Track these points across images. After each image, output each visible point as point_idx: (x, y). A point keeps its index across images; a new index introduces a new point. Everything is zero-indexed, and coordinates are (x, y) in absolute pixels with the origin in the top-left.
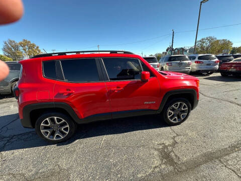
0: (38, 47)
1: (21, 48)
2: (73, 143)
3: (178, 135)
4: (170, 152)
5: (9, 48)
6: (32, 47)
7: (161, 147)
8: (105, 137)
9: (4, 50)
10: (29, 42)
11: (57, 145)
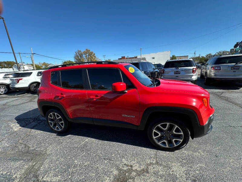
0: (94, 54)
1: (84, 55)
2: (66, 137)
3: (157, 163)
4: (130, 178)
5: (78, 56)
6: (91, 54)
7: (125, 168)
8: (87, 139)
9: (75, 58)
10: (89, 51)
11: (57, 135)
